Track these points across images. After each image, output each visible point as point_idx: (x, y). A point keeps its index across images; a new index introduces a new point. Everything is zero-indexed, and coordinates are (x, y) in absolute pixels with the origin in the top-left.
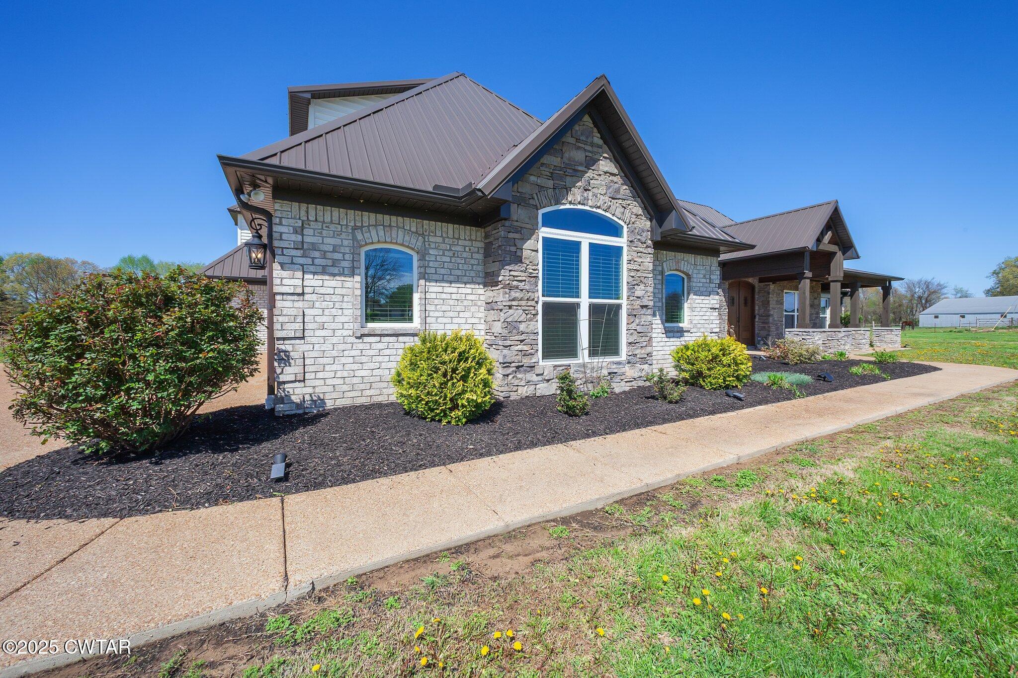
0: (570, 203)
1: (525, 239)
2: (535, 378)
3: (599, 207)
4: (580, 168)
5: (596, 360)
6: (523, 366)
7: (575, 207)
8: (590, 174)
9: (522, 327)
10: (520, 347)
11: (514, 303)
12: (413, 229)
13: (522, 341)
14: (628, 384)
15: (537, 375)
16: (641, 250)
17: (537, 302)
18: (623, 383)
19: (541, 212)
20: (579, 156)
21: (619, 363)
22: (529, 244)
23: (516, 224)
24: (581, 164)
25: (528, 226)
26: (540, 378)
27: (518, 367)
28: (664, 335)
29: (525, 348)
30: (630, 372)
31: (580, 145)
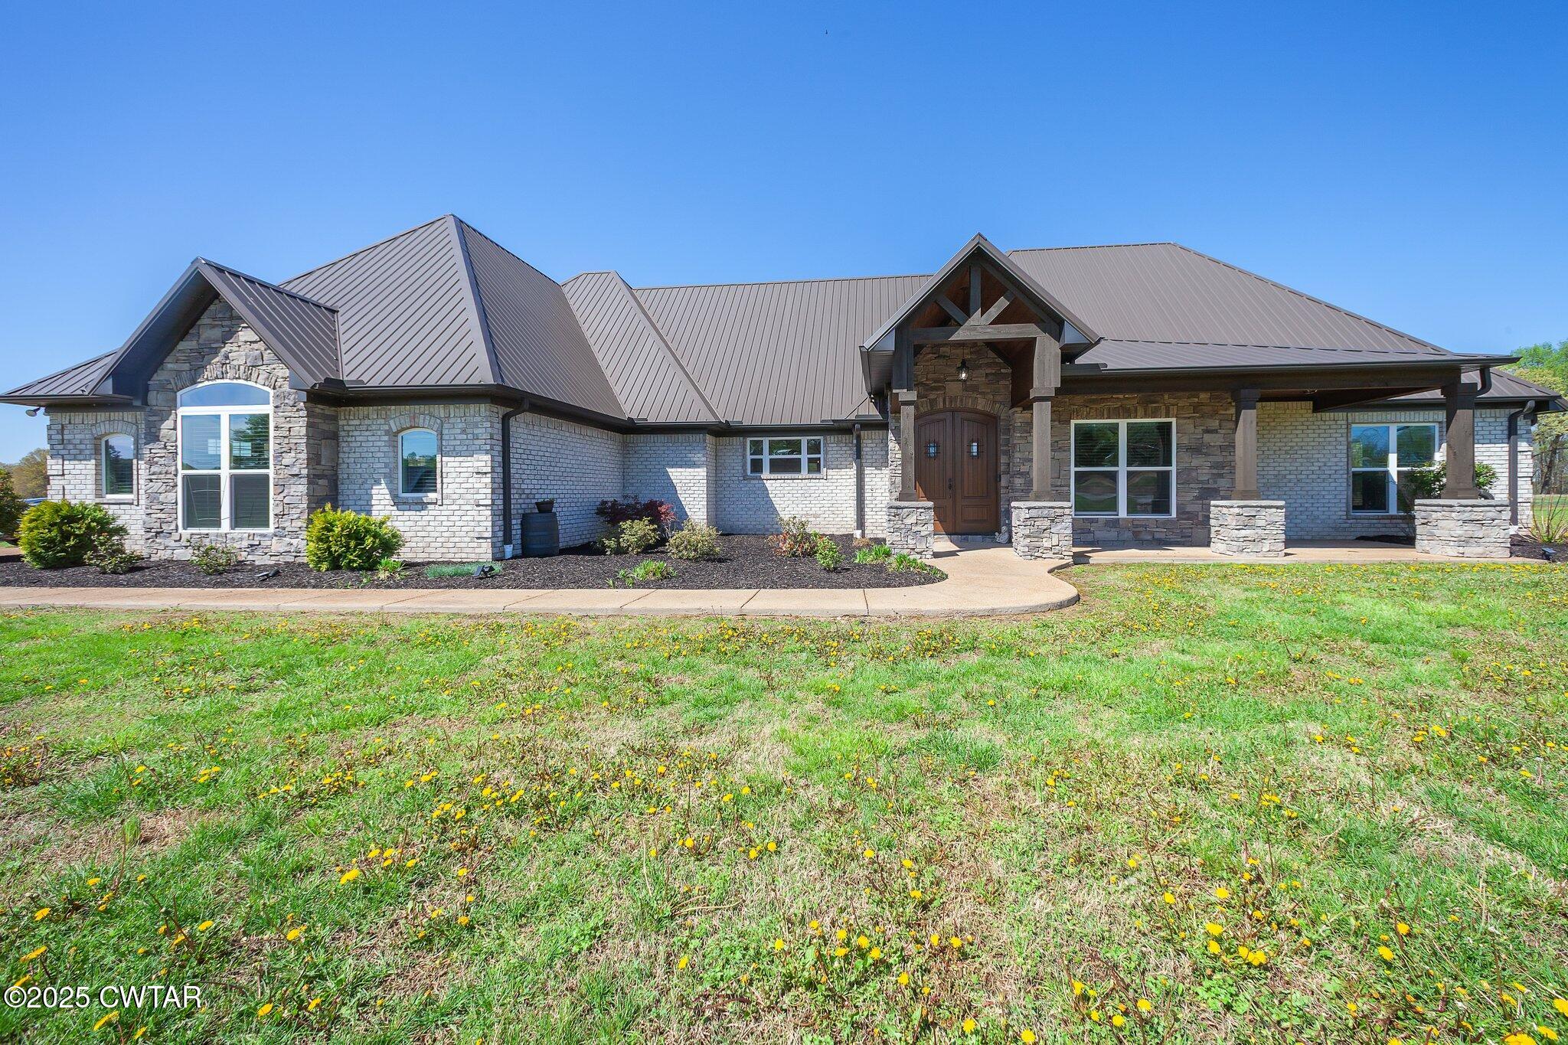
0: (207, 379)
1: (163, 421)
2: (173, 544)
3: (239, 378)
4: (214, 346)
5: (238, 530)
6: (162, 532)
7: (214, 382)
8: (228, 348)
9: (162, 498)
10: (158, 516)
11: (153, 477)
12: (130, 420)
13: (162, 510)
14: (273, 558)
15: (175, 541)
16: (290, 414)
17: (176, 475)
18: (267, 556)
19: (179, 394)
20: (216, 333)
21: (264, 536)
22: (168, 424)
23: (154, 408)
24: (217, 341)
25: (166, 408)
26: (177, 544)
27: (157, 533)
28: (395, 508)
29: (163, 516)
30: (277, 546)
31: (216, 323)
